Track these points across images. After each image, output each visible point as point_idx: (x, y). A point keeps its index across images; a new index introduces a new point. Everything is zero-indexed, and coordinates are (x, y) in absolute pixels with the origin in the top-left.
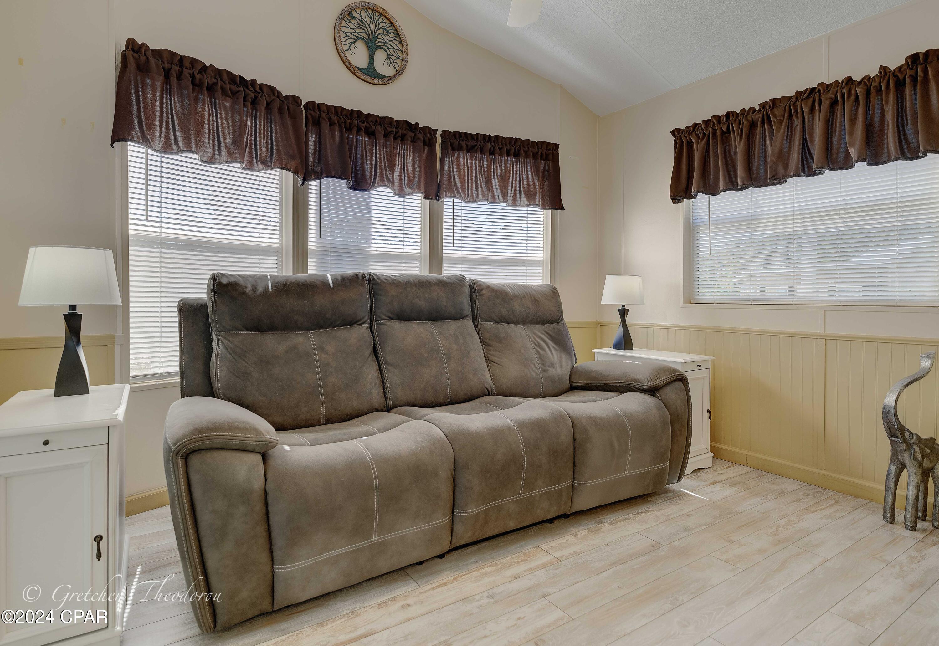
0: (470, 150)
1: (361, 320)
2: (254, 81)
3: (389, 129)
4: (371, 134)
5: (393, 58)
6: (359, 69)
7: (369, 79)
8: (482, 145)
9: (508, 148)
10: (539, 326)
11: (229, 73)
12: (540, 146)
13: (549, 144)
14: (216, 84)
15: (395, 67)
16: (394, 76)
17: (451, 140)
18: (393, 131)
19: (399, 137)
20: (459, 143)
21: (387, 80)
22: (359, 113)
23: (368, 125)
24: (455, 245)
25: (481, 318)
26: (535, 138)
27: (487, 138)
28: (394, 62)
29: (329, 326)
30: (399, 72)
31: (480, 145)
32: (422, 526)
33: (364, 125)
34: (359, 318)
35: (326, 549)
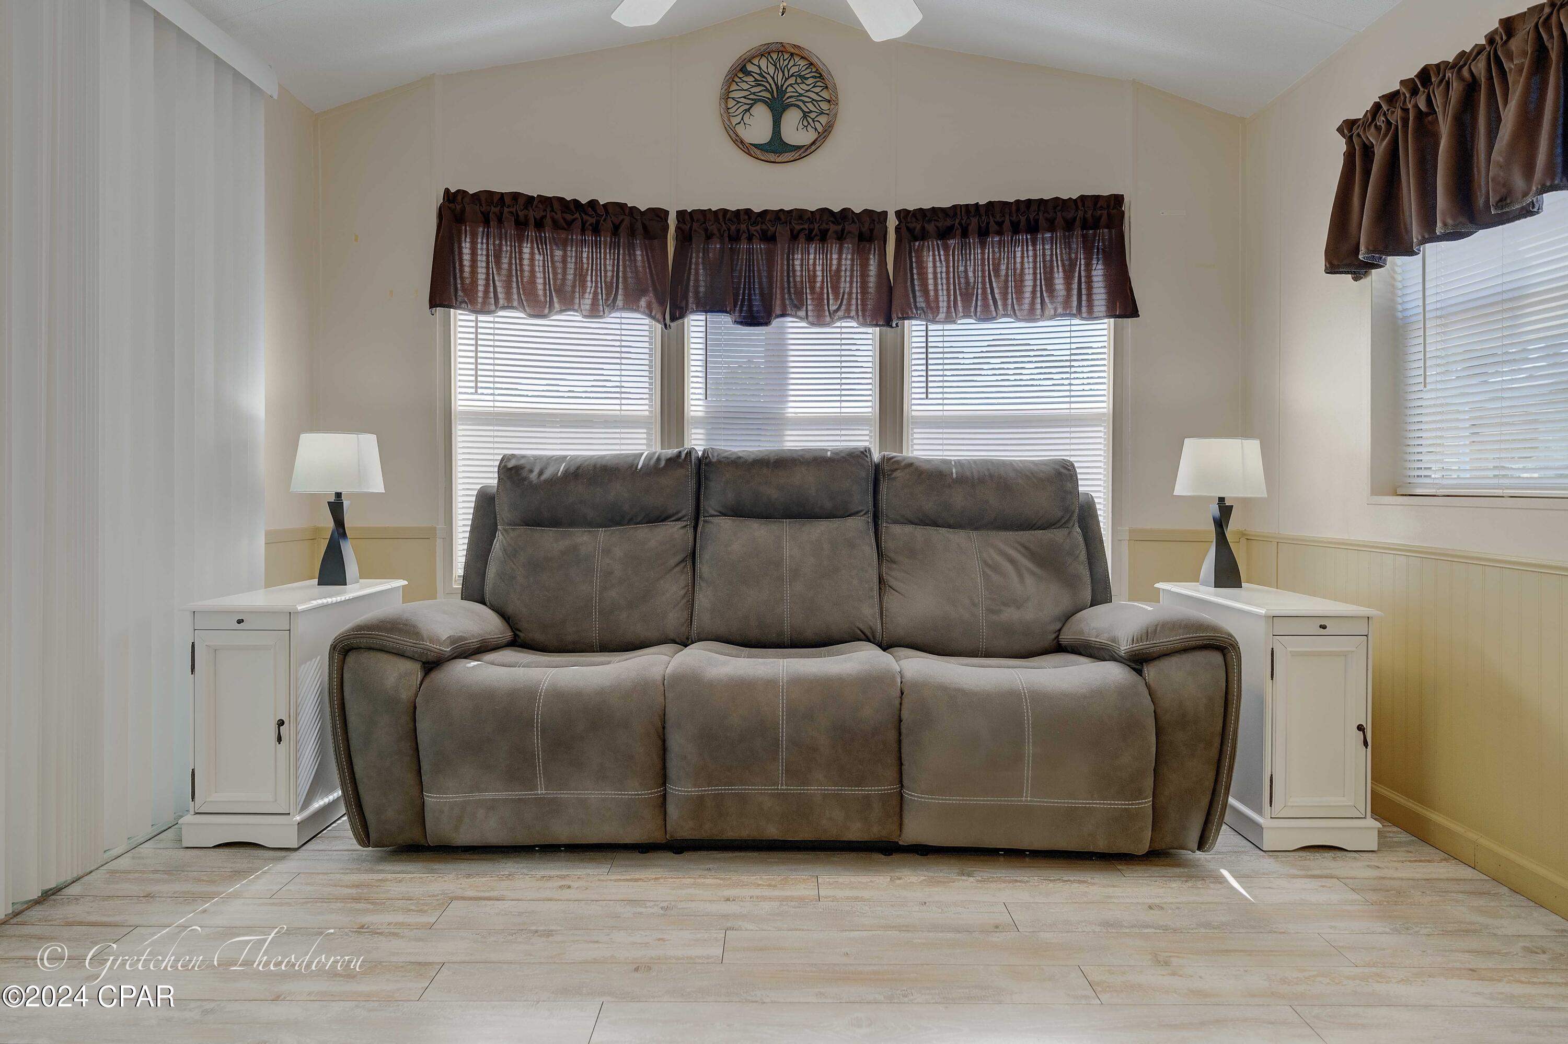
0: (944, 235)
1: (677, 513)
2: (593, 203)
3: (798, 227)
4: (769, 238)
5: (813, 115)
6: (755, 146)
7: (772, 157)
8: (963, 222)
9: (1014, 218)
10: (1011, 535)
11: (561, 200)
12: (1080, 204)
13: (1097, 198)
14: (544, 217)
15: (816, 129)
16: (814, 143)
17: (909, 225)
18: (805, 229)
19: (816, 235)
20: (923, 228)
21: (801, 152)
22: (748, 212)
23: (764, 227)
24: (930, 396)
25: (887, 516)
26: (1070, 192)
27: (974, 210)
28: (814, 121)
29: (629, 523)
30: (824, 134)
31: (960, 224)
32: (610, 793)
33: (758, 228)
34: (671, 512)
35: (476, 788)
